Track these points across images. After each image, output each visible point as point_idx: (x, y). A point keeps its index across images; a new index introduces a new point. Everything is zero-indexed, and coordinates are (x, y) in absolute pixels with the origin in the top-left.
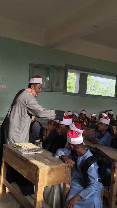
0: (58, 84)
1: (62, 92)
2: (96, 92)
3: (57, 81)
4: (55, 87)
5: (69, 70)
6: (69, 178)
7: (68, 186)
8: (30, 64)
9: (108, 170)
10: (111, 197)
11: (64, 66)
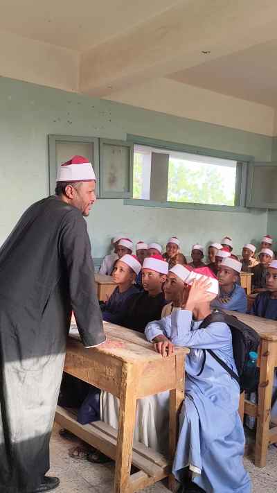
0: (112, 181)
1: (122, 200)
2: (179, 195)
3: (111, 174)
4: (106, 188)
5: (136, 147)
6: (181, 380)
7: (180, 395)
8: (48, 136)
9: (253, 355)
10: (260, 413)
11: (124, 138)
